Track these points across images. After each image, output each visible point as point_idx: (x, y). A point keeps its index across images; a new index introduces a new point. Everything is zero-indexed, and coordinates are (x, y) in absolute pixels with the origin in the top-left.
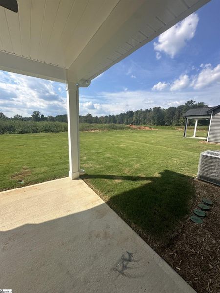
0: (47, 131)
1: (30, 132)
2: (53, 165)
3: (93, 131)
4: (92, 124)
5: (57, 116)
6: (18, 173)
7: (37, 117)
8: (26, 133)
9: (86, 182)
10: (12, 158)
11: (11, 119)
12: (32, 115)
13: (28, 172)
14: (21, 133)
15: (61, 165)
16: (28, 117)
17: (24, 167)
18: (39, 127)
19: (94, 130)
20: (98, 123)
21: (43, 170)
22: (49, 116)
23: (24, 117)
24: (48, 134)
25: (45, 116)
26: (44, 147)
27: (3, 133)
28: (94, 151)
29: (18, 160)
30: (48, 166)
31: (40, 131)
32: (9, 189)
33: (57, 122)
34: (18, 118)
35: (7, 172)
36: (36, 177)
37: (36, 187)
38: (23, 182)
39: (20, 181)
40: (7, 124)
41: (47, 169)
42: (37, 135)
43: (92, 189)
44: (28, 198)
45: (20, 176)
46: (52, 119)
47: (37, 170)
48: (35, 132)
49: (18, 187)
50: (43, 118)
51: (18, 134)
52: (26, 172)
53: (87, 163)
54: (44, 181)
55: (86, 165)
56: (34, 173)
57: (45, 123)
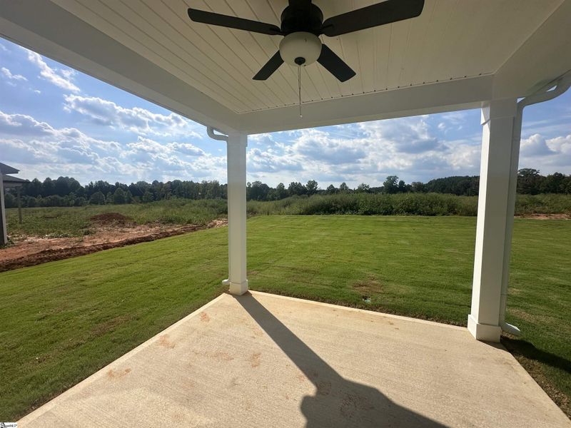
0: (410, 211)
1: (380, 213)
2: (423, 285)
3: (542, 218)
4: (538, 197)
5: (431, 183)
6: (361, 282)
7: (392, 187)
8: (374, 213)
9: (529, 369)
10: (354, 253)
11: (355, 191)
12: (384, 184)
13: (376, 285)
14: (366, 213)
15: (443, 292)
16: (378, 187)
17: (372, 274)
18: (397, 204)
19: (547, 213)
20: (562, 192)
21: (403, 289)
22: (414, 183)
23: (371, 187)
24: (411, 218)
25: (406, 184)
26: (403, 242)
27: (344, 213)
28: (553, 279)
29: (362, 259)
30: (412, 284)
31: (397, 212)
32: (349, 306)
33: (434, 194)
34: (364, 190)
35: (347, 276)
36: (389, 301)
37: (392, 321)
38: (369, 301)
39: (365, 298)
40: (350, 198)
41: (412, 290)
42: (391, 218)
44: (377, 337)
45: (364, 288)
46: (419, 188)
47: (393, 287)
48: (389, 212)
49: (361, 308)
50: (403, 188)
51: (362, 215)
52: (374, 284)
53: (526, 309)
54: (405, 314)
55: (526, 316)
56: (387, 290)
57: (408, 196)
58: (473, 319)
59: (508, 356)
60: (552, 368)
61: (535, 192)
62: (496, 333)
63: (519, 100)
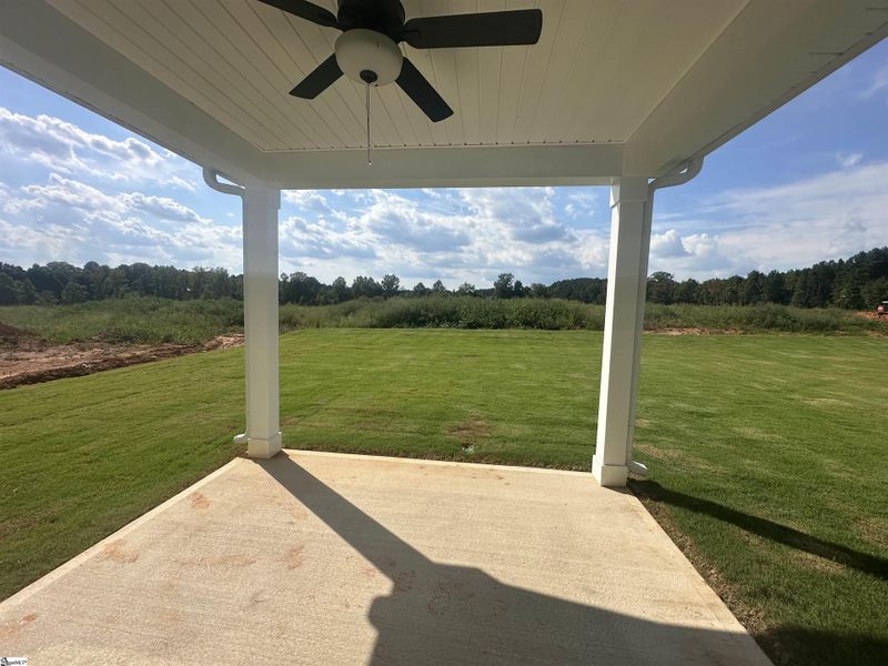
0: (529, 323)
1: (488, 326)
2: (541, 422)
3: (675, 333)
4: (672, 307)
5: (555, 285)
6: (461, 424)
7: (507, 289)
8: (481, 326)
9: (654, 513)
10: (452, 384)
11: (454, 294)
12: (495, 284)
13: (482, 426)
14: (470, 326)
15: (565, 430)
16: (487, 288)
17: (475, 412)
18: (511, 313)
19: (681, 328)
20: (695, 303)
21: (517, 430)
22: (534, 285)
23: (477, 288)
24: (531, 333)
25: (524, 285)
26: (517, 366)
27: (438, 326)
28: (682, 405)
29: (463, 392)
30: (528, 422)
31: (511, 325)
32: (443, 459)
33: (558, 300)
34: (467, 292)
35: (441, 416)
36: (498, 447)
37: (501, 475)
38: (471, 450)
39: (466, 446)
40: (448, 304)
41: (528, 430)
42: (504, 333)
43: (682, 548)
44: (481, 498)
45: (465, 432)
46: (541, 291)
47: (503, 428)
48: (500, 325)
49: (461, 461)
50: (520, 291)
51: (465, 328)
52: (478, 426)
53: (655, 443)
54: (517, 463)
55: (654, 451)
56: (495, 433)
57: (525, 302)
58: (598, 460)
59: (633, 501)
60: (677, 509)
61: (669, 302)
62: (622, 474)
63: (650, 181)
